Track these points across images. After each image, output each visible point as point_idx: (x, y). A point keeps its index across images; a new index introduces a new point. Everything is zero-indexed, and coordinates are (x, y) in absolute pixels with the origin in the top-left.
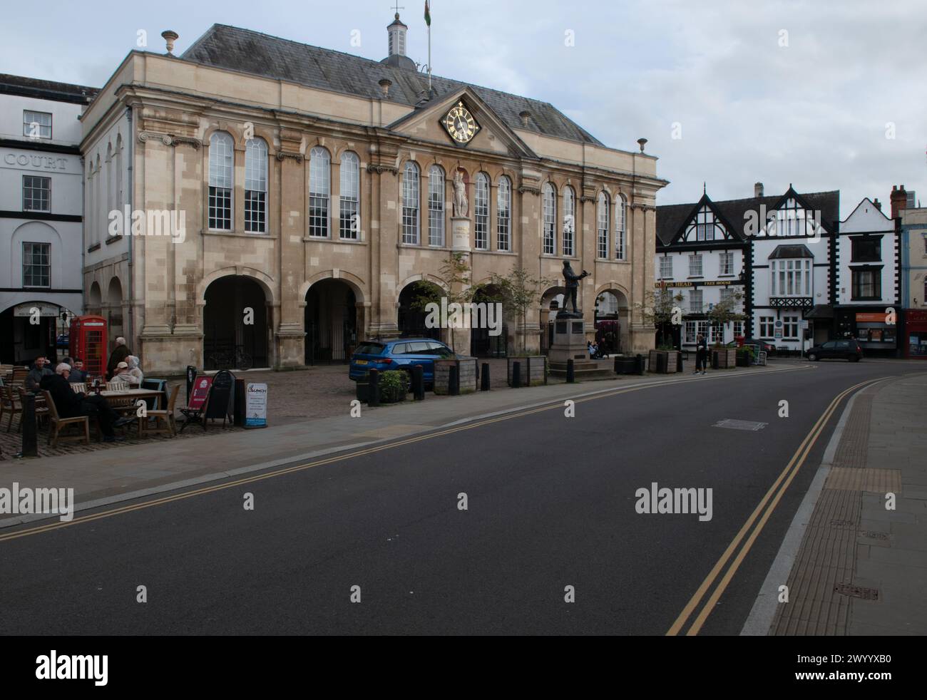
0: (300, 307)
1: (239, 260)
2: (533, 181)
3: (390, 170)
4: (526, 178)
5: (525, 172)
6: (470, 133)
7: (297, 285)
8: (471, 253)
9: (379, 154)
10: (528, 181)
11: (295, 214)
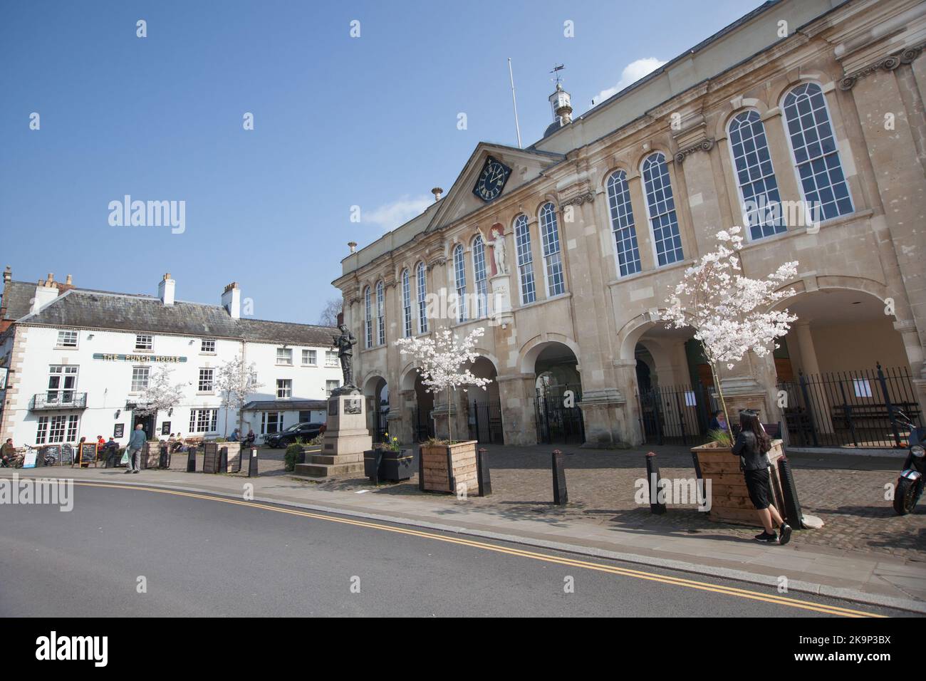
0: (399, 395)
1: (373, 366)
2: (577, 188)
3: (437, 263)
4: (562, 191)
5: (560, 185)
6: (500, 183)
7: (397, 377)
8: (513, 313)
9: (431, 253)
10: (567, 192)
11: (393, 325)
